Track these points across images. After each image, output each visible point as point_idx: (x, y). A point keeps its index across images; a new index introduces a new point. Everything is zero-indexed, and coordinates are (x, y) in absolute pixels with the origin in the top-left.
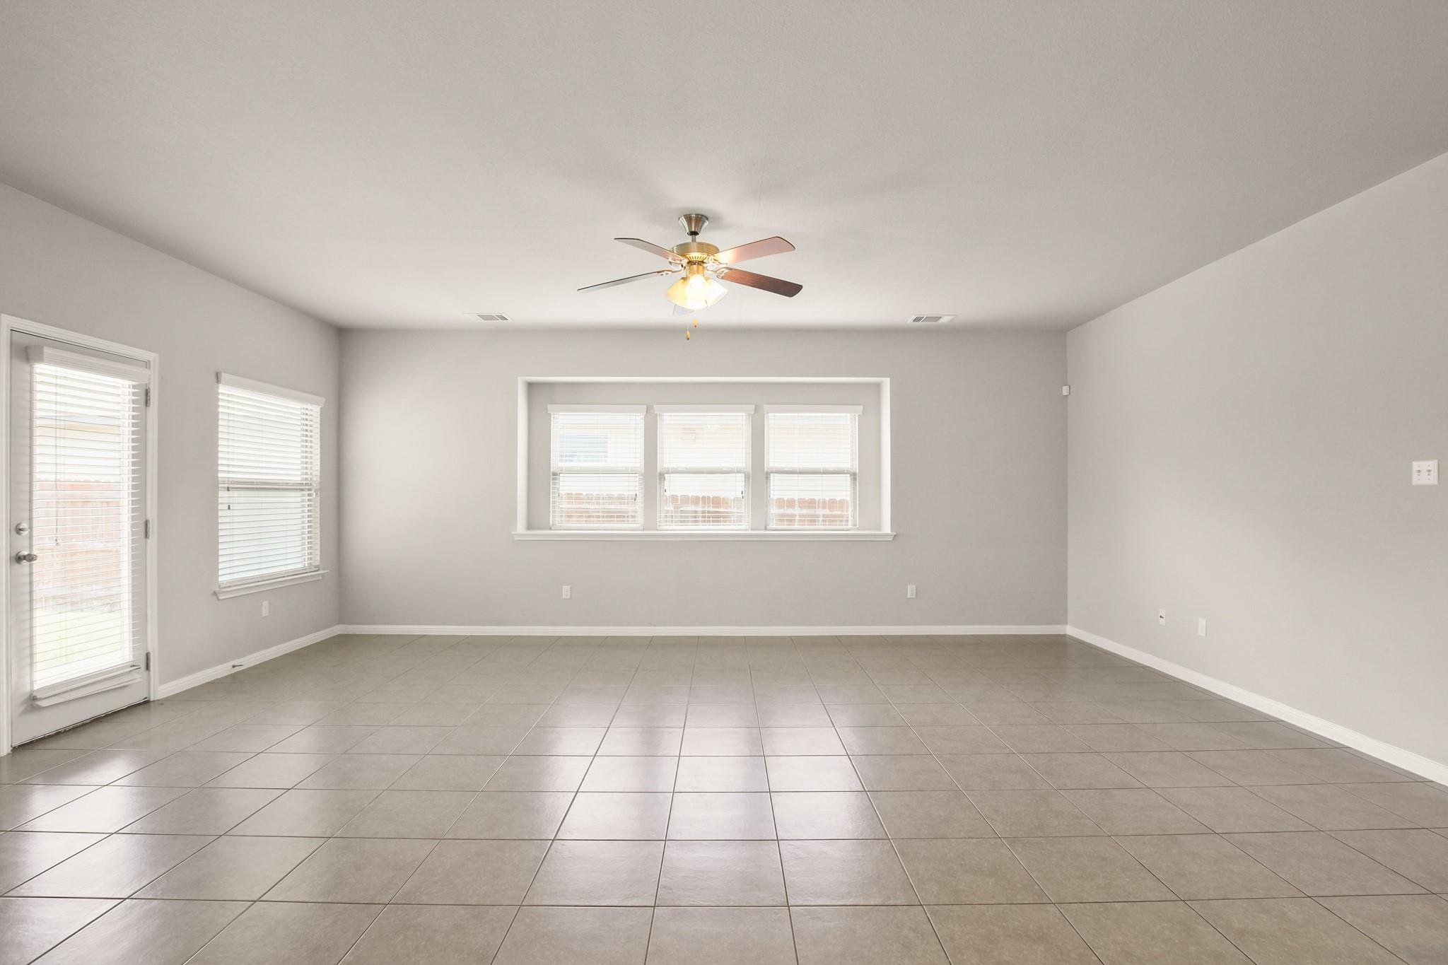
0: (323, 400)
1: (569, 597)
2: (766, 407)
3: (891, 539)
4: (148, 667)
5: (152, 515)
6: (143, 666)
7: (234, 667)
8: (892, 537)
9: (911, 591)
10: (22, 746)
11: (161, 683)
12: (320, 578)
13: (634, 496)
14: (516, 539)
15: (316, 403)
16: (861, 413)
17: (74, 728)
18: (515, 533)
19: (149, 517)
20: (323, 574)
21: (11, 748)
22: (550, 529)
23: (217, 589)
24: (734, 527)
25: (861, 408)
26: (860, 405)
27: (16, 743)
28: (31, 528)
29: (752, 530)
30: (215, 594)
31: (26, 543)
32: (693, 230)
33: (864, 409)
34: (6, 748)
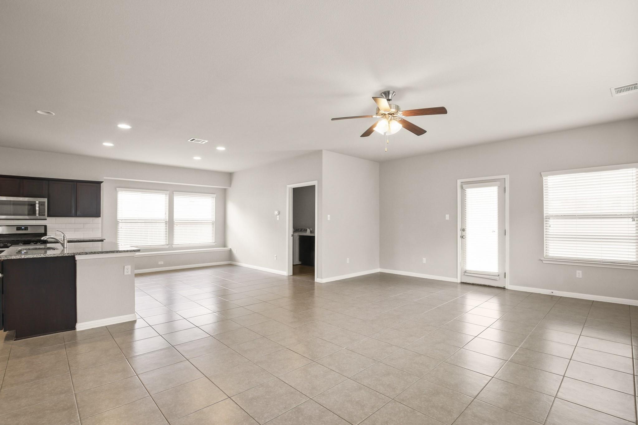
4: (505, 277)
7: (552, 293)
19: (506, 229)
21: (461, 282)
28: (466, 230)
30: (541, 260)
31: (465, 233)
34: (459, 281)
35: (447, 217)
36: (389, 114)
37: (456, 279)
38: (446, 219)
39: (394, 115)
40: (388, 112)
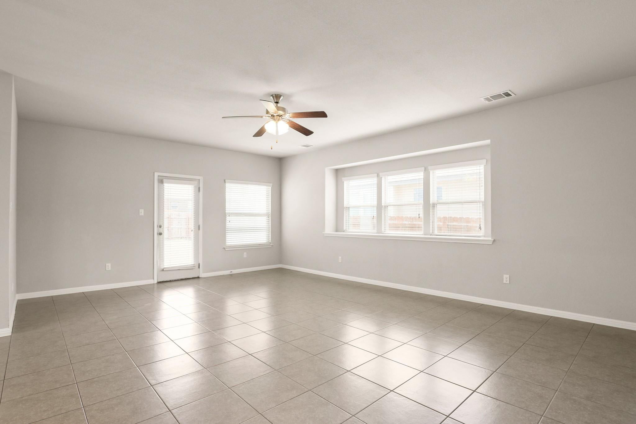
0: (271, 184)
1: (341, 262)
2: (429, 167)
3: (491, 243)
4: (199, 267)
5: (201, 223)
6: (197, 267)
7: (231, 272)
8: (492, 242)
9: (506, 278)
10: (160, 282)
11: (203, 273)
12: (271, 247)
13: (373, 217)
14: (325, 235)
15: (269, 186)
16: (485, 164)
17: (175, 280)
18: (324, 233)
19: (200, 224)
20: (272, 245)
21: (157, 282)
22: (344, 232)
23: (225, 247)
24: (418, 233)
25: (485, 161)
26: (485, 159)
27: (159, 281)
28: (163, 226)
29: (424, 235)
30: (224, 248)
31: (162, 230)
32: (275, 101)
33: (487, 162)
34: (156, 282)
35: (142, 212)
36: (277, 115)
37: (153, 280)
38: (140, 214)
39: (283, 117)
40: (276, 114)
